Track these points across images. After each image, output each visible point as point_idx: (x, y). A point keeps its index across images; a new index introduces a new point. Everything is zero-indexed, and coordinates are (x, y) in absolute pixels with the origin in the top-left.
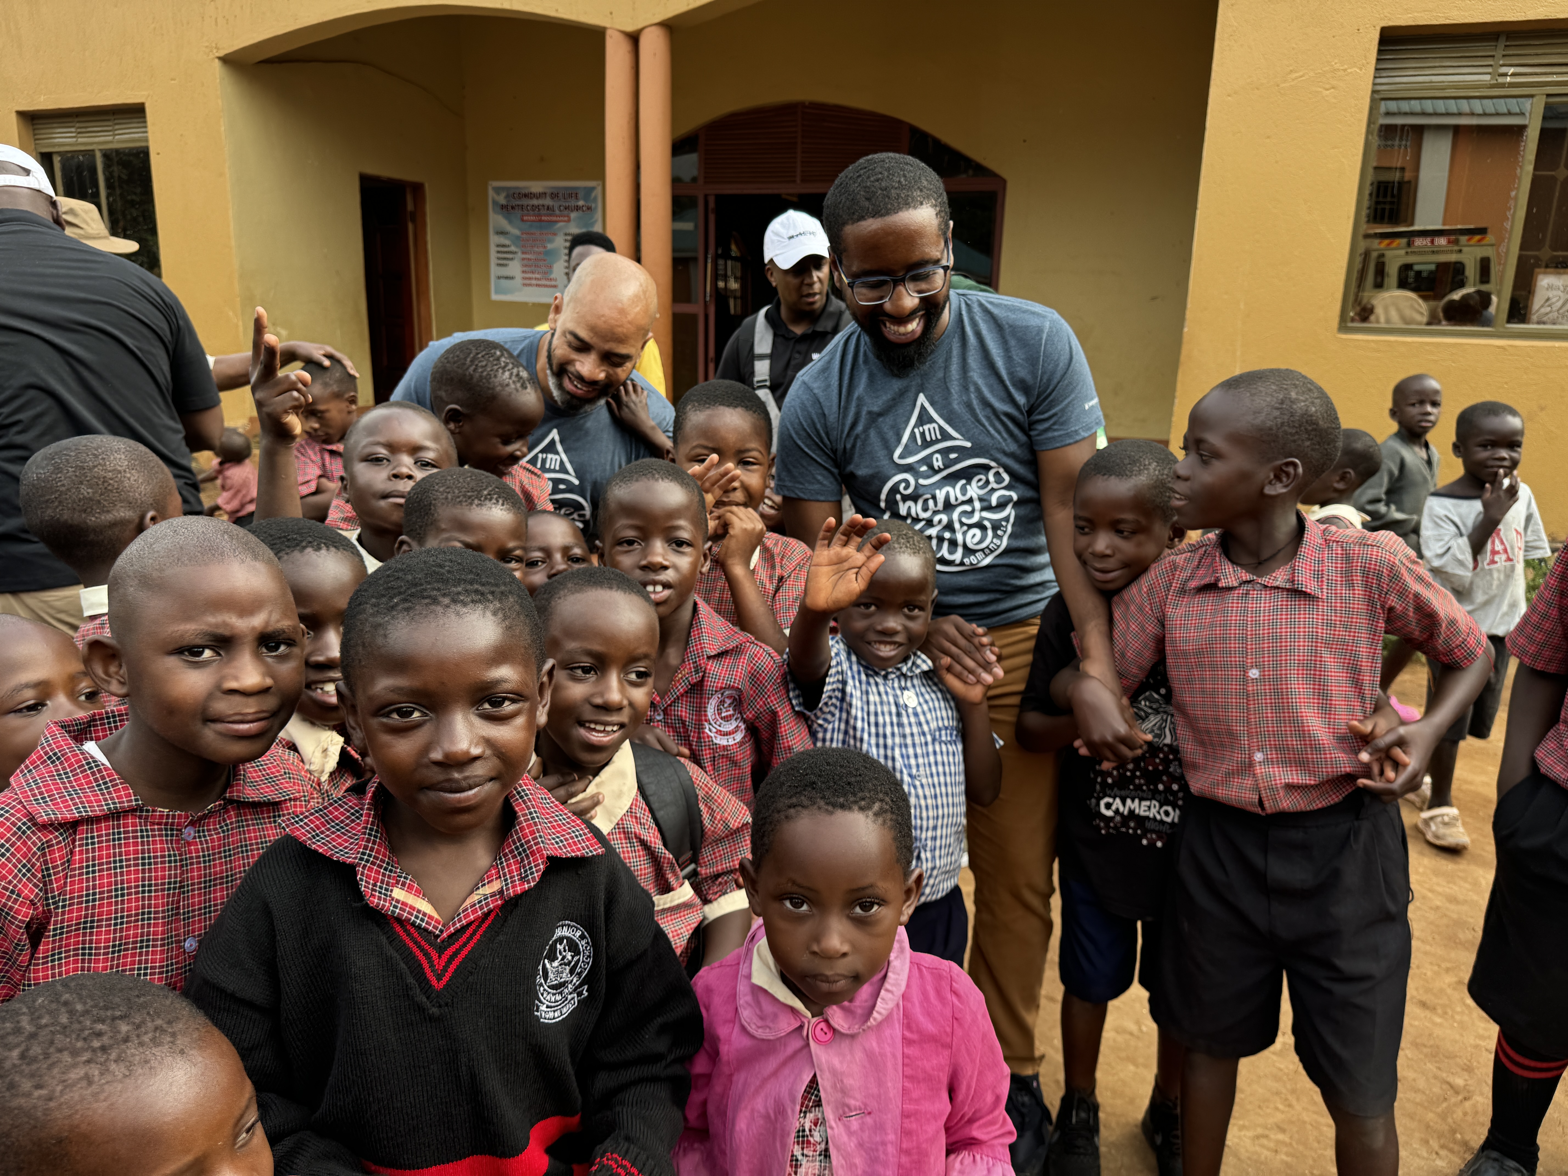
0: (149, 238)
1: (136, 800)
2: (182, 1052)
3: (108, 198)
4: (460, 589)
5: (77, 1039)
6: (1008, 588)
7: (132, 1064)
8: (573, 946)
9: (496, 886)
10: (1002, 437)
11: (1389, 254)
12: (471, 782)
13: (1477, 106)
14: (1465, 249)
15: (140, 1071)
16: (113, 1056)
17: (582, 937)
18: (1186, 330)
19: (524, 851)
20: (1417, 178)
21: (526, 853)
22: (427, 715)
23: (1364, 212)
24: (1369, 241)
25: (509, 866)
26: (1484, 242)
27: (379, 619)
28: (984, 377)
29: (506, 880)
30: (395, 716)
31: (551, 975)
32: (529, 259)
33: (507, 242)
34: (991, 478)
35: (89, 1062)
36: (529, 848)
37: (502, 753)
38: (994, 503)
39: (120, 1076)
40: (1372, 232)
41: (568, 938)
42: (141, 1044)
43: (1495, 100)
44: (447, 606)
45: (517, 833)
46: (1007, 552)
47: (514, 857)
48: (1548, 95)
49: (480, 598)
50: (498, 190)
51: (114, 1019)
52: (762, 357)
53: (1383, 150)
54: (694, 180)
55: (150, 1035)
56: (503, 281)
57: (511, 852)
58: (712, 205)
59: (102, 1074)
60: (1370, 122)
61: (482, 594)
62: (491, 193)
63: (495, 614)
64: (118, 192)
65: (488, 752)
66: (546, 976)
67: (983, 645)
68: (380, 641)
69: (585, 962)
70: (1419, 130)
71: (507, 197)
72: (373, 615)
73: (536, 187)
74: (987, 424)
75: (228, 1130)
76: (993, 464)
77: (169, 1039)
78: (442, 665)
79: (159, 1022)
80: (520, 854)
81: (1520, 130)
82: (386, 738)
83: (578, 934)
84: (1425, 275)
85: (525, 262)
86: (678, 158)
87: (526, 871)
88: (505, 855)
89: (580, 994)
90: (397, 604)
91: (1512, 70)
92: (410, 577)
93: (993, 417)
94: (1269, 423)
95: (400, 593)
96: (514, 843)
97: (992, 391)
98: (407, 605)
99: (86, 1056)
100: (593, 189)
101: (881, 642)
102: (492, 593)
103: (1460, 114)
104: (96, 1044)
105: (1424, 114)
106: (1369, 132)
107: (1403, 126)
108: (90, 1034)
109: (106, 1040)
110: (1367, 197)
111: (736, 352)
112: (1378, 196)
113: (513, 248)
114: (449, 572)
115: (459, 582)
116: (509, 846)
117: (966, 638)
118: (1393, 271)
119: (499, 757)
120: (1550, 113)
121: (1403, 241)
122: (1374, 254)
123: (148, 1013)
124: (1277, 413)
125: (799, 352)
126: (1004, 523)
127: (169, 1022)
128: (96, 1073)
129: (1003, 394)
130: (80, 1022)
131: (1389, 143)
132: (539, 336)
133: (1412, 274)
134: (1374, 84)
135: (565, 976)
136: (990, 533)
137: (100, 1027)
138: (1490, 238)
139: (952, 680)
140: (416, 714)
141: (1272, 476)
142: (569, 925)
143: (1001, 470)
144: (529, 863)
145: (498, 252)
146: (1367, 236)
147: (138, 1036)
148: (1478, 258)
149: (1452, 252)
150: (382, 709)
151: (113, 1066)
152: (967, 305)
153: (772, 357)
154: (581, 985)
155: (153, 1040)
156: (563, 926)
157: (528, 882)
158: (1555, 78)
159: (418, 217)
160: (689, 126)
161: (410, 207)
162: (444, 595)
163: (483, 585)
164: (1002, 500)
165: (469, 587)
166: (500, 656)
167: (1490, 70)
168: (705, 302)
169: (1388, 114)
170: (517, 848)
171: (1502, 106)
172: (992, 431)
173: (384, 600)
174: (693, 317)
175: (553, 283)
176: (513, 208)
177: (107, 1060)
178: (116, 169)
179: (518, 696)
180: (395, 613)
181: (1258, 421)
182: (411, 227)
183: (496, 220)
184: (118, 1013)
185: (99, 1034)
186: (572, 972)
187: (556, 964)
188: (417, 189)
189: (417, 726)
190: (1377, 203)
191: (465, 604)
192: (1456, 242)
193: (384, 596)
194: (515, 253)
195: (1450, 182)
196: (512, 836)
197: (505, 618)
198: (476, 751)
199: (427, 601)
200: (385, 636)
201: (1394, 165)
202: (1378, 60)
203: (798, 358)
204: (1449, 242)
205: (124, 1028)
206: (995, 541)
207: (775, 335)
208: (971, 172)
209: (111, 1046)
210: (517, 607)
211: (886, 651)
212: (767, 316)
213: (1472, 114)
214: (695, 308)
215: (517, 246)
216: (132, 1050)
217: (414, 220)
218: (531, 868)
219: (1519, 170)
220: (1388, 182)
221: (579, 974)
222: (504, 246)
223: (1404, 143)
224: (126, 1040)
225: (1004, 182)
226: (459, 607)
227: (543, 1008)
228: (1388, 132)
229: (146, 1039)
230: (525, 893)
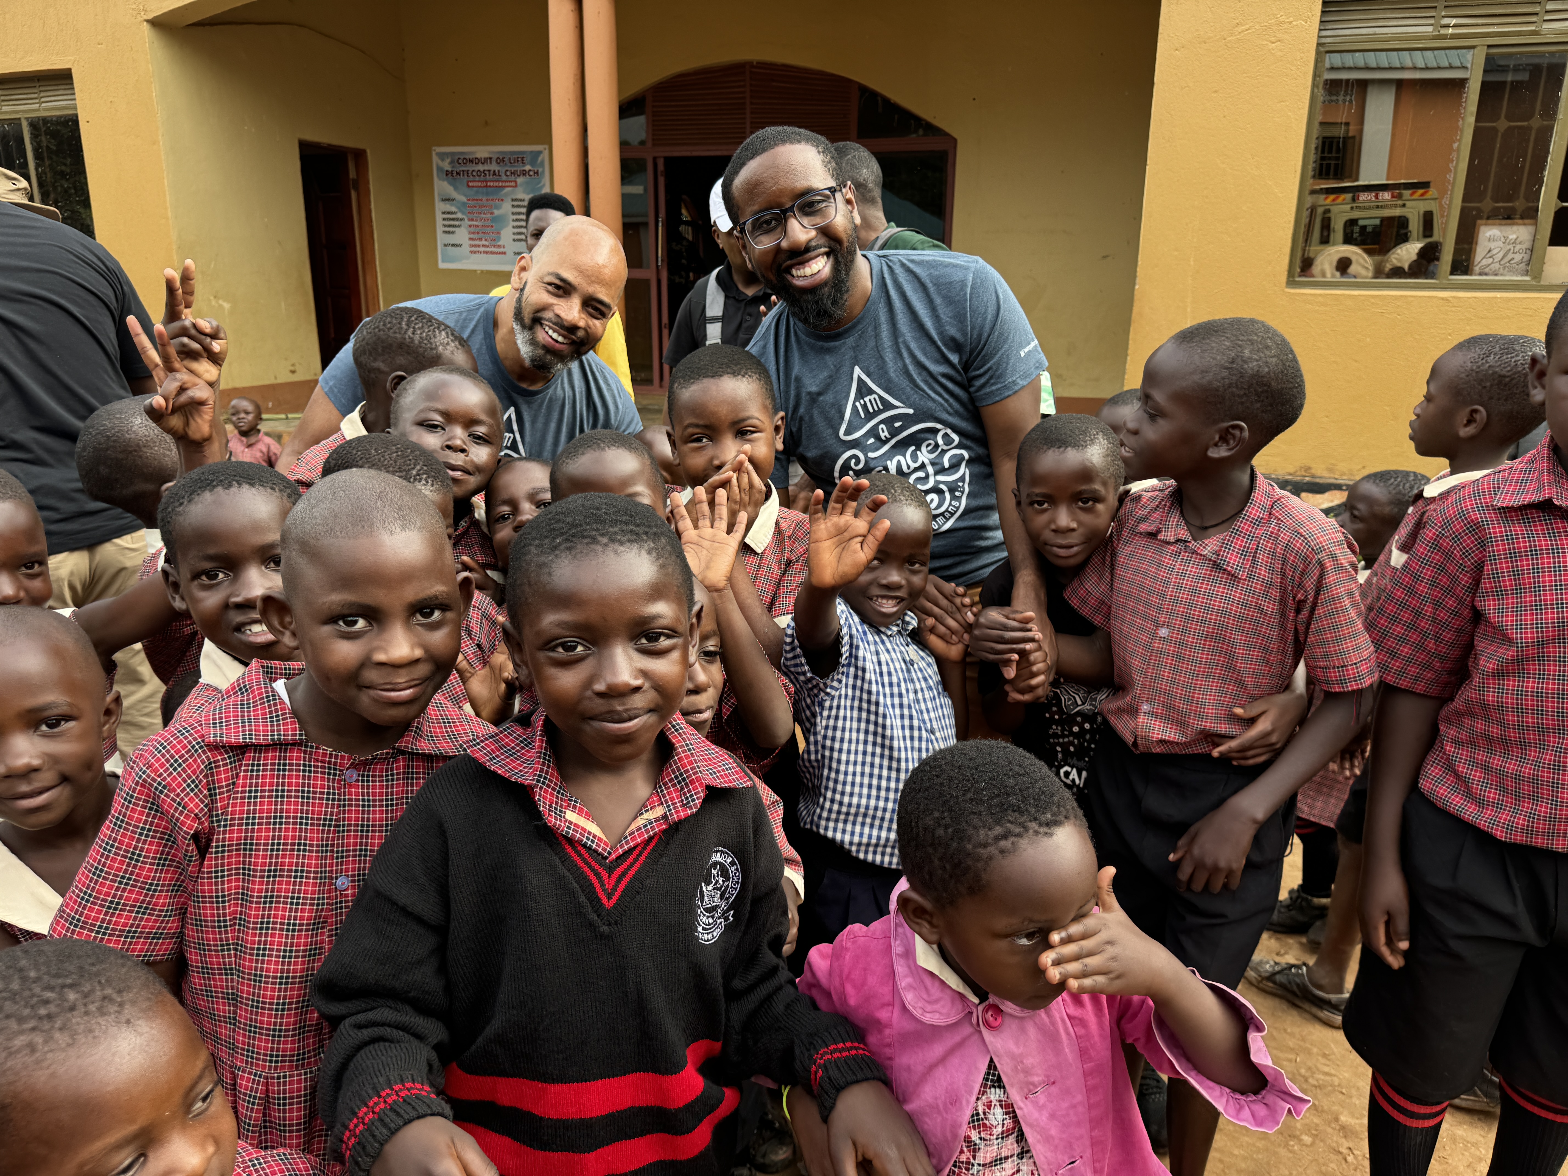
0: (82, 210)
1: (301, 735)
2: (128, 1022)
3: (36, 169)
4: (617, 529)
5: (26, 1007)
6: (973, 550)
7: (76, 1033)
8: (724, 873)
9: (659, 812)
10: (944, 398)
11: (1335, 209)
12: (632, 713)
13: (1419, 59)
14: (1408, 204)
15: (83, 1040)
16: (58, 1024)
17: (733, 863)
18: (1137, 287)
19: (684, 780)
20: (1361, 131)
21: (684, 782)
22: (589, 649)
23: (1311, 166)
24: (1315, 196)
25: (669, 793)
26: (1427, 196)
27: (543, 559)
28: (916, 340)
29: (668, 806)
30: (560, 650)
31: (706, 899)
32: (476, 226)
33: (453, 209)
34: (940, 441)
35: (33, 1029)
36: (688, 777)
37: (660, 686)
38: (947, 465)
39: (63, 1045)
40: (1317, 187)
41: (720, 863)
42: (87, 1013)
43: (1436, 52)
44: (606, 545)
45: (676, 763)
46: (967, 512)
47: (674, 785)
48: (1489, 46)
49: (636, 538)
50: (442, 156)
51: (63, 986)
52: (714, 320)
53: (1328, 105)
54: (642, 143)
55: (97, 1004)
56: (449, 248)
57: (671, 780)
58: (661, 167)
59: (46, 1042)
60: (1316, 75)
61: (637, 534)
62: (435, 159)
63: (649, 552)
64: (47, 163)
65: (647, 685)
66: (702, 900)
67: (964, 606)
68: (545, 578)
69: (734, 888)
70: (1363, 85)
71: (451, 162)
72: (537, 555)
73: (481, 152)
74: (926, 388)
75: (177, 1098)
76: (939, 426)
77: (116, 1008)
78: (603, 602)
79: (109, 991)
80: (679, 782)
81: (1461, 83)
82: (553, 671)
83: (729, 861)
84: (1369, 229)
85: (473, 229)
86: (625, 121)
87: (687, 798)
88: (665, 784)
89: (726, 919)
90: (560, 544)
91: (1454, 21)
92: (570, 519)
93: (930, 380)
94: (1216, 384)
95: (562, 534)
96: (674, 773)
97: (925, 354)
98: (568, 545)
99: (32, 1024)
100: (540, 152)
101: (883, 597)
102: (646, 533)
103: (1402, 68)
104: (43, 1011)
105: (1368, 68)
106: (1314, 85)
107: (1348, 81)
108: (38, 1002)
109: (52, 1008)
110: (1313, 151)
111: (689, 314)
112: (1323, 152)
113: (459, 215)
114: (605, 513)
115: (615, 523)
116: (669, 775)
117: (946, 598)
118: (1338, 226)
119: (656, 690)
120: (1492, 65)
121: (1349, 196)
122: (1320, 210)
123: (100, 982)
124: (1225, 373)
125: (750, 315)
126: (960, 484)
127: (120, 992)
128: (40, 1041)
129: (936, 355)
130: (30, 990)
131: (1334, 98)
132: (495, 300)
133: (1357, 229)
134: (1319, 37)
135: (717, 901)
136: (948, 496)
137: (49, 995)
138: (1432, 192)
139: (933, 640)
140: (580, 648)
141: (1217, 438)
142: (722, 852)
143: (949, 431)
144: (689, 791)
145: (444, 219)
146: (1313, 192)
147: (85, 1005)
148: (1422, 212)
149: (1396, 206)
150: (549, 644)
151: (57, 1035)
152: (889, 267)
153: (724, 319)
154: (728, 910)
155: (100, 1009)
156: (717, 852)
157: (691, 808)
158: (1496, 29)
159: (361, 184)
160: (634, 89)
161: (352, 174)
162: (603, 535)
163: (638, 526)
164: (954, 461)
165: (625, 528)
166: (656, 592)
167: (1432, 21)
168: (657, 266)
169: (1332, 69)
170: (676, 777)
171: (1443, 58)
172: (933, 395)
173: (546, 541)
174: (647, 282)
175: (502, 250)
176: (458, 173)
177: (52, 1027)
178: (44, 140)
179: (672, 633)
180: (557, 552)
181: (1204, 381)
182: (353, 194)
183: (442, 186)
184: (69, 981)
185: (47, 1002)
186: (722, 897)
187: (710, 888)
188: (359, 155)
189: (580, 659)
190: (1322, 159)
191: (622, 543)
192: (1400, 197)
193: (546, 537)
194: (462, 220)
195: (1393, 135)
196: (671, 766)
197: (659, 557)
198: (638, 682)
199: (586, 541)
200: (550, 574)
201: (1339, 121)
202: (1323, 12)
203: (750, 320)
204: (1393, 197)
205: (72, 996)
206: (953, 503)
207: (726, 297)
208: (921, 132)
209: (57, 1015)
210: (668, 548)
211: (888, 607)
212: (718, 278)
213: (1415, 68)
214: (647, 273)
215: (463, 213)
216: (76, 1019)
217: (357, 189)
218: (691, 796)
219: (1461, 122)
220: (1334, 138)
221: (727, 899)
222: (449, 213)
223: (1348, 98)
224: (72, 1009)
225: (955, 140)
226: (616, 546)
227: (700, 929)
228: (1333, 87)
229: (92, 1008)
230: (687, 818)
